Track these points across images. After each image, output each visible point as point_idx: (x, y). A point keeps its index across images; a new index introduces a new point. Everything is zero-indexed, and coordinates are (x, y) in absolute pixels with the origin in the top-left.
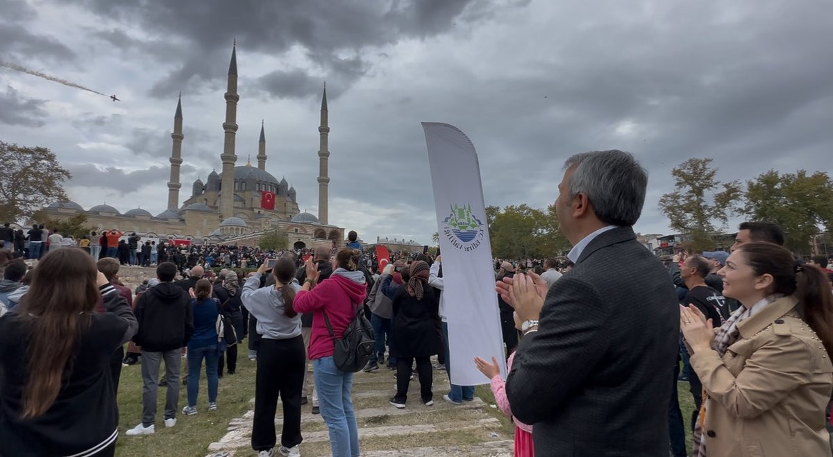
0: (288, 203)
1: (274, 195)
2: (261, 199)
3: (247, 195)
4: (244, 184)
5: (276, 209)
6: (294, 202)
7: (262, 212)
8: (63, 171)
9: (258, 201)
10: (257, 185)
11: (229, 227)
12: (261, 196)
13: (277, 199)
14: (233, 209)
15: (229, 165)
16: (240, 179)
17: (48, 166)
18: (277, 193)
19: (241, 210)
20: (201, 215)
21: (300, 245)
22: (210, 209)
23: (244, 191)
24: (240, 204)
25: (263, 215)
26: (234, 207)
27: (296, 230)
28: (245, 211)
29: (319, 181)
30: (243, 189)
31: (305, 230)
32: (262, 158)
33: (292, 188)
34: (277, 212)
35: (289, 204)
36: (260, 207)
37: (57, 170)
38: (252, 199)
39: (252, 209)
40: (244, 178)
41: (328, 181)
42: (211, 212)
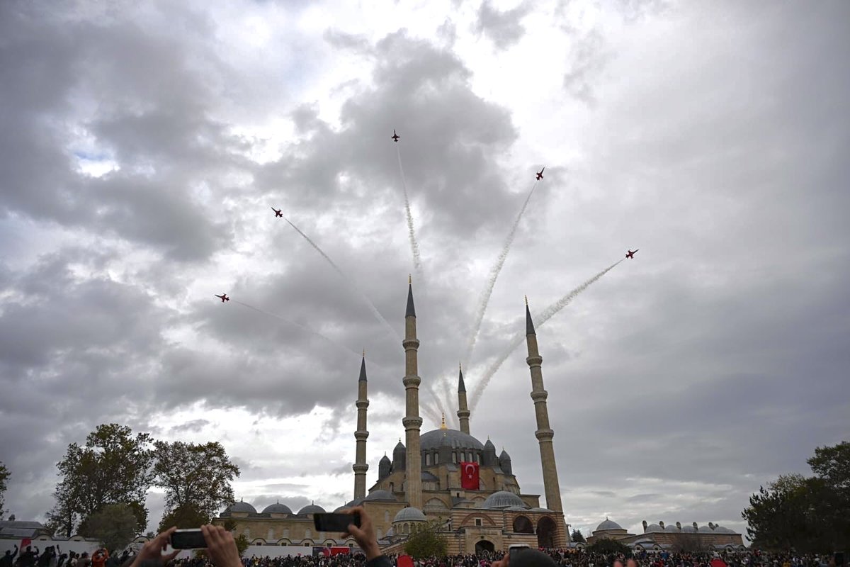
0: (498, 477)
1: (477, 468)
2: (460, 476)
3: (442, 471)
4: (437, 455)
5: (482, 488)
6: (508, 472)
7: (462, 494)
8: (232, 467)
9: (455, 478)
10: (454, 455)
11: (403, 524)
12: (459, 470)
13: (482, 472)
14: (420, 494)
15: (413, 432)
16: (432, 449)
17: (218, 463)
18: (482, 462)
19: (433, 495)
20: (381, 508)
21: (485, 546)
22: (395, 497)
23: (437, 466)
24: (433, 486)
25: (464, 498)
26: (424, 491)
27: (478, 522)
28: (440, 496)
29: (539, 436)
30: (436, 463)
31: (491, 521)
32: (464, 415)
33: (504, 452)
34: (483, 492)
35: (501, 479)
36: (460, 487)
37: (227, 467)
38: (447, 476)
39: (448, 491)
40: (437, 447)
41: (551, 435)
42: (394, 501)
